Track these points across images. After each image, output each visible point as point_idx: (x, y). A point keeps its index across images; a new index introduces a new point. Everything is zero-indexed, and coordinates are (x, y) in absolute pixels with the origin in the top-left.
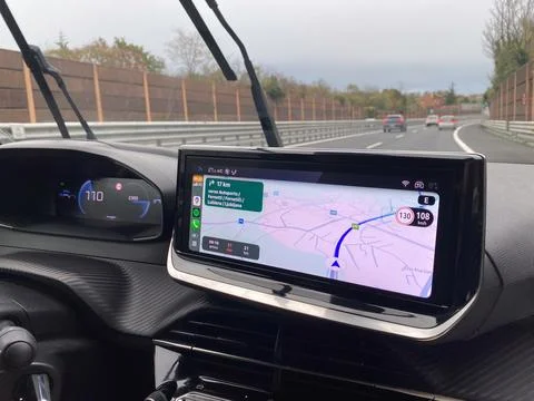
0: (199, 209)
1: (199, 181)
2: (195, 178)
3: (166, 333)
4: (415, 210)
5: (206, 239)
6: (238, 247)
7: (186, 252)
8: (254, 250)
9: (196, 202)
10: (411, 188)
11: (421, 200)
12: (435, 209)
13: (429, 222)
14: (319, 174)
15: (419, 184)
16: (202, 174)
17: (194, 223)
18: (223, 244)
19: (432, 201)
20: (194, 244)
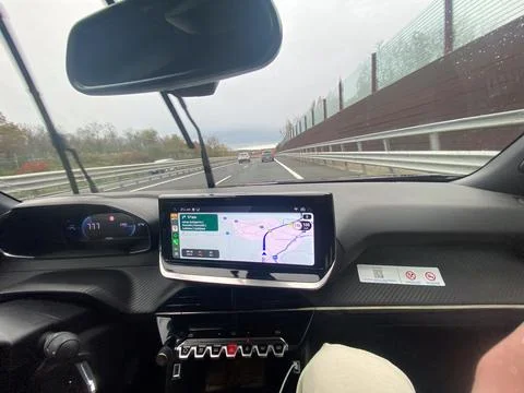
0: (177, 233)
1: (174, 216)
2: (172, 215)
3: (163, 308)
4: (302, 222)
5: (184, 251)
6: (205, 253)
7: (172, 260)
8: (216, 253)
9: (174, 229)
10: (299, 211)
11: (305, 217)
12: (312, 220)
13: (310, 228)
14: (250, 207)
15: (302, 209)
16: (177, 212)
17: (175, 241)
18: (196, 252)
19: (310, 217)
20: (176, 254)
